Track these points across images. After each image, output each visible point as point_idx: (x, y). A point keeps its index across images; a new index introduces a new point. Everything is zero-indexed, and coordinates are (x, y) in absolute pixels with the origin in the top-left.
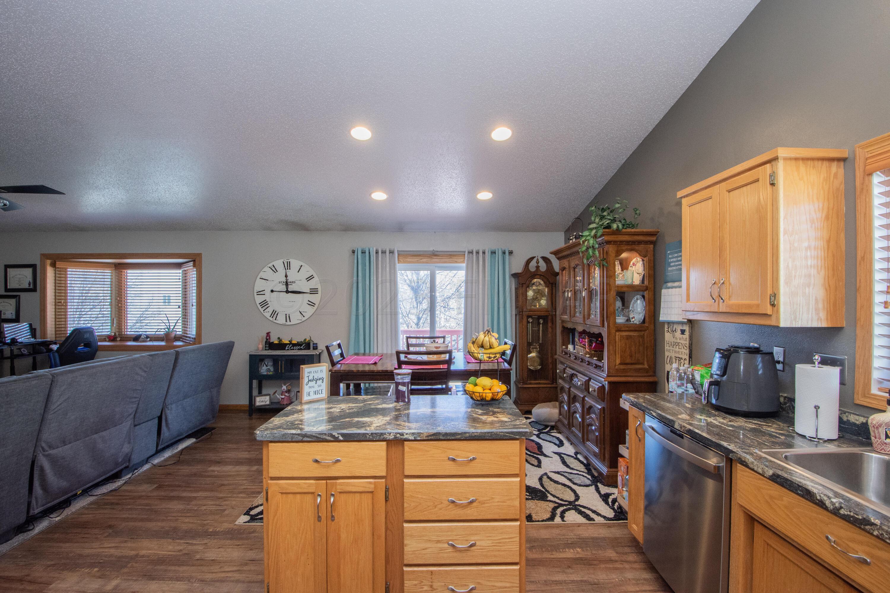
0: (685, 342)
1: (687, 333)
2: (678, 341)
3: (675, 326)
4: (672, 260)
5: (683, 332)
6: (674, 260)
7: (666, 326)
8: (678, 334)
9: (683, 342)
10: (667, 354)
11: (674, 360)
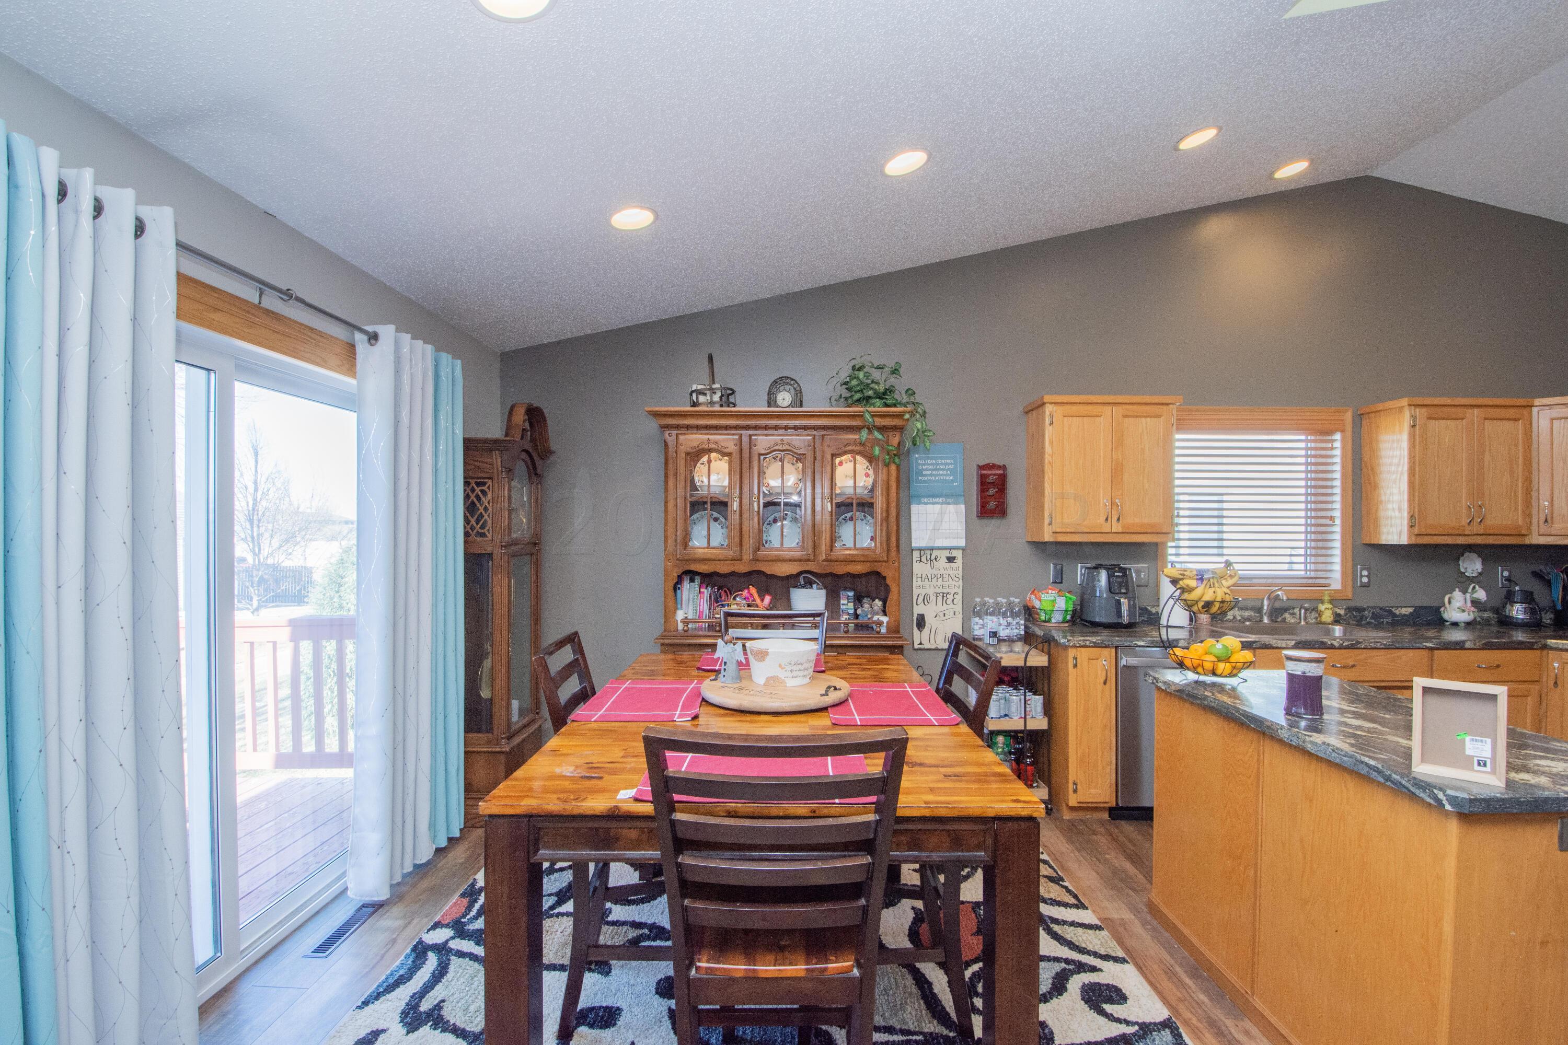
0: (955, 572)
1: (959, 562)
2: (942, 572)
3: (935, 553)
4: (924, 467)
5: (951, 560)
6: (931, 467)
7: (916, 554)
8: (942, 563)
9: (951, 573)
10: (916, 592)
11: (933, 598)
